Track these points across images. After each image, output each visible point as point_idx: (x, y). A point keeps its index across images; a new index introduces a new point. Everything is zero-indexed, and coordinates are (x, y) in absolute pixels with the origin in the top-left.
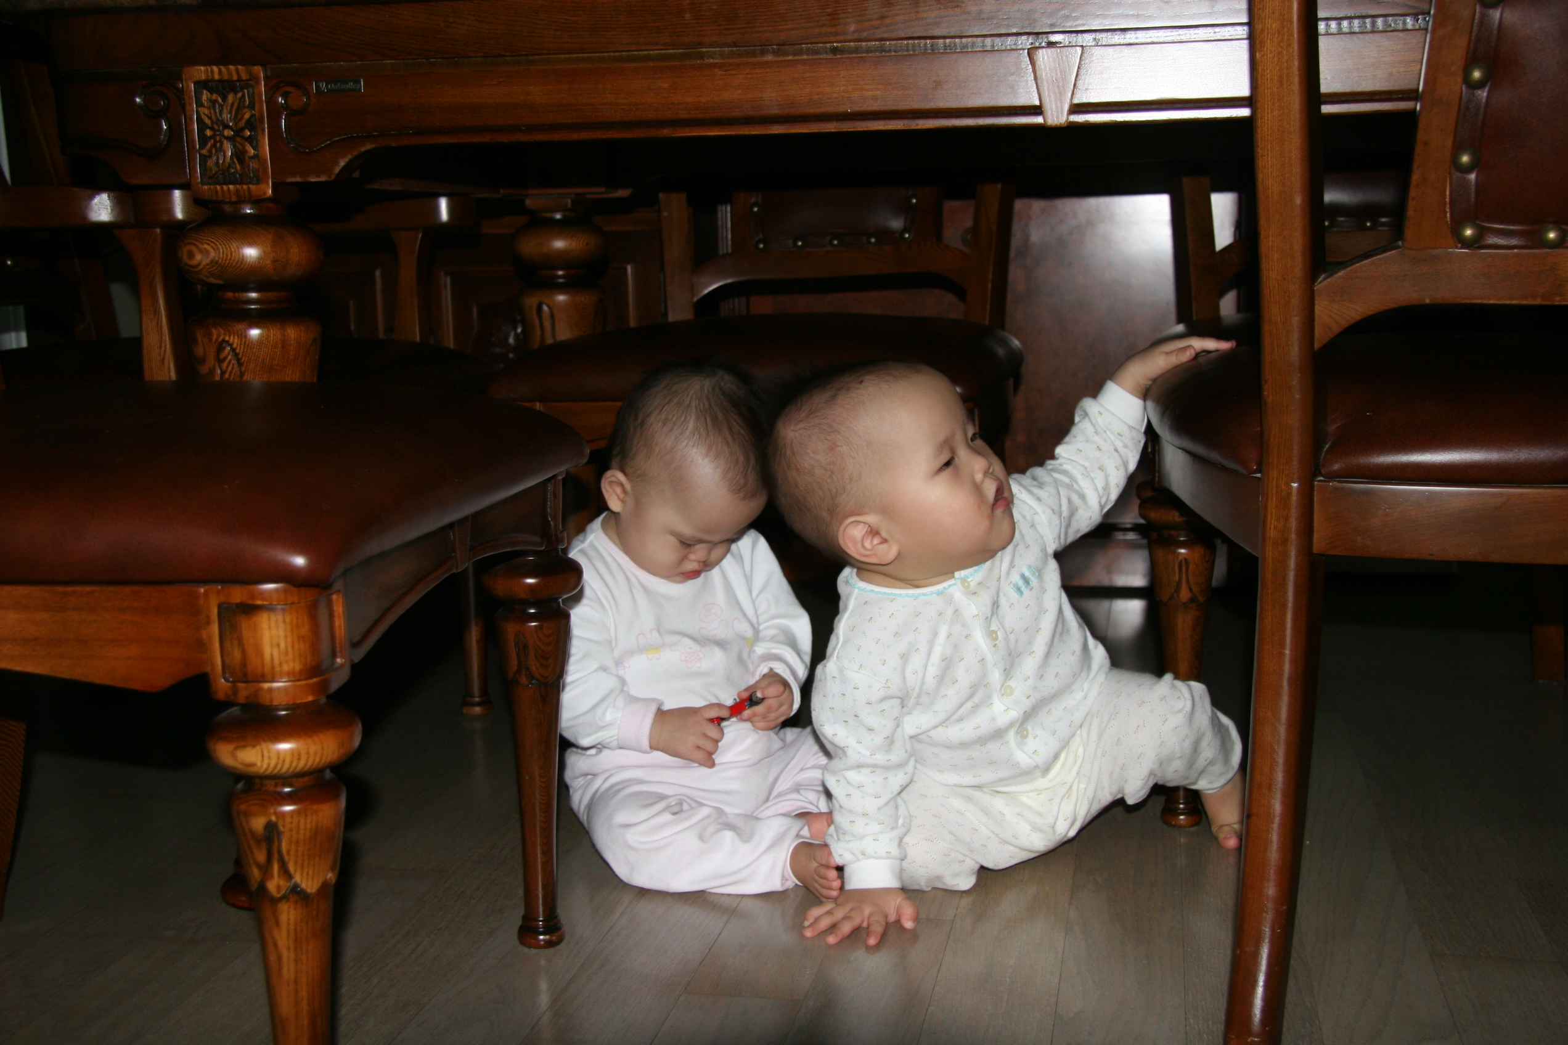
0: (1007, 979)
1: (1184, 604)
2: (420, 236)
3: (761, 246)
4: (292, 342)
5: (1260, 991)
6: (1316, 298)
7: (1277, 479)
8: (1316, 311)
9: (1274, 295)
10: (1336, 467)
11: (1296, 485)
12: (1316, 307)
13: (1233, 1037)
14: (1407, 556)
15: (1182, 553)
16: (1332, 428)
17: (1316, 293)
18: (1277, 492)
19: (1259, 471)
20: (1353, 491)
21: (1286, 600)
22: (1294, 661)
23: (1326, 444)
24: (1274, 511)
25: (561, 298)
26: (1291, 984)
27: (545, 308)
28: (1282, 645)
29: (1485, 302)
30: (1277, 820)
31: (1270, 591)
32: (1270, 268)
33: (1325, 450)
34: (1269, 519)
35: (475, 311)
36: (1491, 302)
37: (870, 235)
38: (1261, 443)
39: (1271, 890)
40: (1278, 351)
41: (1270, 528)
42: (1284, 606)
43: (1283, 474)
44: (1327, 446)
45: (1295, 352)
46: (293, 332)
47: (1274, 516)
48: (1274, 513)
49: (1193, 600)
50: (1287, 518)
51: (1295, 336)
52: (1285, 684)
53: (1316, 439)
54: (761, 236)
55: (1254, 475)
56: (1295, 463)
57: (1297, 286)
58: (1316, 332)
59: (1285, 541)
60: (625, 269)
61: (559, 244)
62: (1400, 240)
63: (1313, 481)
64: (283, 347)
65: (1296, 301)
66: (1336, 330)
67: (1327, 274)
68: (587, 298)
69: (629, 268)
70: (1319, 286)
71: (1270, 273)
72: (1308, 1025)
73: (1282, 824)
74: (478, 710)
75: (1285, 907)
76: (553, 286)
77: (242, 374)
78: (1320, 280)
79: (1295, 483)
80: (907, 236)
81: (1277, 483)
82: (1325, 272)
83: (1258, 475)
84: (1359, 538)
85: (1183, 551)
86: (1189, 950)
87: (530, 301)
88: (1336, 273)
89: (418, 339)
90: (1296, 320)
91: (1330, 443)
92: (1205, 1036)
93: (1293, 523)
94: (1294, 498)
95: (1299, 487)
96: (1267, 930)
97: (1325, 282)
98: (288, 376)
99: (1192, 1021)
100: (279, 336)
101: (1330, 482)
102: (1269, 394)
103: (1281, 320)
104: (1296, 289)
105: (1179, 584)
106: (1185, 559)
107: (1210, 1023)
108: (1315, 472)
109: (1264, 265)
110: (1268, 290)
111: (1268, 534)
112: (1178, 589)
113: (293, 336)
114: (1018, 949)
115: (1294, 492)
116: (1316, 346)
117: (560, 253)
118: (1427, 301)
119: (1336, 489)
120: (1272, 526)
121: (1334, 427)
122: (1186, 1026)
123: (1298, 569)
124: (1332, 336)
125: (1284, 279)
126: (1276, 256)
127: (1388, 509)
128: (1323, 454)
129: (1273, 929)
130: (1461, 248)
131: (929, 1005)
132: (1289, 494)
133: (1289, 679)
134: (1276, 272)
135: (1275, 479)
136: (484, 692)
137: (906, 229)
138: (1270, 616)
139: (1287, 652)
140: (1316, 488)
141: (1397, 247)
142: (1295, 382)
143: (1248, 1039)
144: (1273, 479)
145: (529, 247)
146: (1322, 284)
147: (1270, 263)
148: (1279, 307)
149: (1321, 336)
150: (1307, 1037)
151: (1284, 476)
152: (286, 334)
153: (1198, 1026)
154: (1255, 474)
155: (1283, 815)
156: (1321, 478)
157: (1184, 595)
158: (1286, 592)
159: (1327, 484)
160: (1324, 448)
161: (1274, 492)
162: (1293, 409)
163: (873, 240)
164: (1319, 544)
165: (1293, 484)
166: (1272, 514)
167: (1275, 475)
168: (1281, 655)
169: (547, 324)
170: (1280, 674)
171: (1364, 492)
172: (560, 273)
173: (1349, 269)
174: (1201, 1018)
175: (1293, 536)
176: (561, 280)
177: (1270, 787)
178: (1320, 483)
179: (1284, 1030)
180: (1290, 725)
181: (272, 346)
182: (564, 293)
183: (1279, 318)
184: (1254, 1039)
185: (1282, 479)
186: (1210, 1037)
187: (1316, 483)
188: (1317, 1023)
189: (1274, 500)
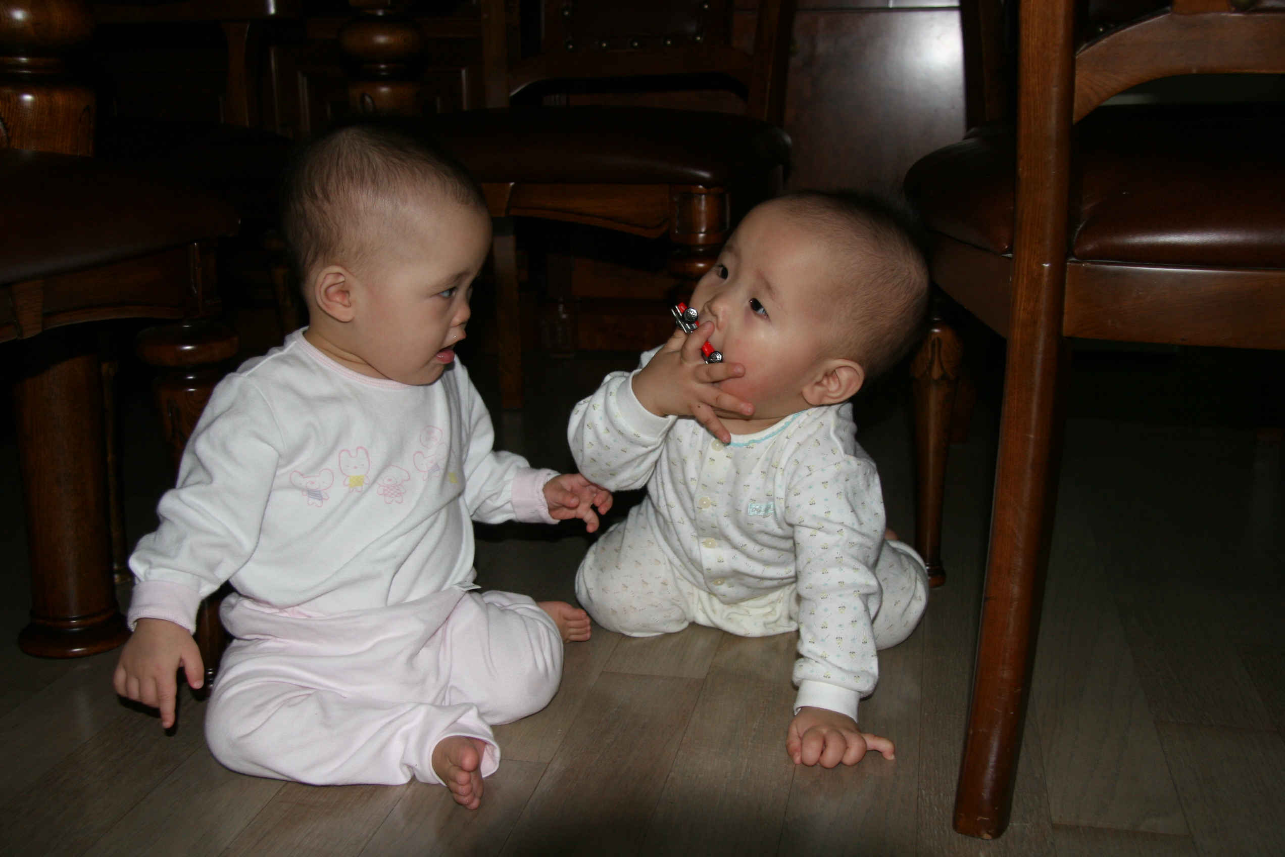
0: (750, 744)
1: (936, 381)
2: (248, 27)
3: (571, 47)
4: (60, 109)
5: (990, 771)
6: (1077, 67)
8: (1077, 82)
9: (1033, 64)
10: (1090, 247)
11: (1047, 265)
12: (1077, 77)
13: (963, 815)
14: (1156, 341)
15: (935, 333)
16: (1087, 207)
17: (1077, 63)
18: (1027, 273)
19: (1010, 250)
20: (1106, 272)
21: (1033, 383)
22: (1038, 445)
23: (1080, 224)
24: (1024, 292)
25: (384, 90)
26: (1023, 753)
27: (368, 100)
28: (1027, 429)
29: (1256, 71)
30: (1015, 604)
31: (1017, 374)
32: (1031, 35)
33: (1079, 229)
34: (1018, 300)
36: (1263, 71)
37: (666, 38)
38: (1013, 221)
39: (1006, 672)
40: (1035, 124)
41: (1020, 310)
42: (1030, 390)
43: (1034, 254)
44: (1081, 226)
45: (1052, 124)
47: (1023, 298)
48: (1024, 295)
49: (943, 377)
50: (1037, 300)
51: (1054, 108)
52: (1029, 471)
53: (1070, 219)
54: (571, 38)
55: (1006, 255)
56: (1048, 242)
57: (1058, 54)
58: (1075, 105)
59: (1034, 322)
60: (460, 73)
61: (382, 39)
62: (1168, 5)
63: (1066, 261)
64: (50, 115)
65: (1056, 70)
66: (1096, 102)
67: (1089, 43)
68: (407, 90)
69: (464, 72)
70: (1081, 54)
71: (1030, 39)
72: (1036, 797)
73: (1019, 608)
75: (1018, 690)
76: (377, 79)
77: (9, 140)
78: (1081, 49)
79: (1046, 263)
80: (699, 38)
81: (1028, 262)
83: (1010, 255)
84: (1110, 321)
85: (936, 331)
86: (926, 714)
87: (355, 92)
88: (1099, 40)
90: (1055, 91)
91: (1084, 222)
92: (936, 809)
93: (1043, 304)
94: (1045, 279)
95: (1050, 267)
96: (1001, 712)
97: (1087, 51)
99: (924, 792)
101: (1082, 263)
102: (1023, 171)
103: (1039, 91)
104: (1056, 56)
105: (932, 362)
106: (938, 339)
107: (942, 794)
108: (1069, 253)
109: (1023, 32)
110: (1028, 59)
111: (1017, 317)
112: (930, 368)
113: (60, 104)
114: (763, 712)
115: (1046, 273)
116: (1075, 119)
117: (381, 47)
118: (1194, 71)
119: (1088, 270)
120: (1022, 308)
122: (918, 798)
123: (1046, 352)
124: (1093, 109)
125: (1045, 46)
126: (1037, 20)
127: (1141, 291)
128: (1076, 234)
129: (1006, 711)
130: (1235, 12)
131: (670, 771)
132: (1040, 274)
133: (1033, 464)
134: (1036, 39)
135: (1027, 259)
137: (697, 33)
138: (1017, 400)
139: (1032, 436)
140: (1068, 269)
141: (1166, 12)
142: (1051, 156)
144: (1024, 259)
145: (353, 41)
146: (1085, 53)
147: (1031, 29)
148: (1038, 78)
149: (1080, 108)
150: (1035, 812)
151: (1036, 256)
152: (53, 101)
153: (930, 798)
154: (1006, 253)
155: (1021, 598)
156: (1074, 259)
157: (936, 373)
158: (1033, 376)
159: (1080, 265)
160: (1077, 227)
161: (1025, 273)
162: (1048, 185)
163: (669, 43)
164: (1068, 328)
165: (1044, 264)
166: (1022, 296)
167: (1027, 255)
168: (1026, 439)
170: (1024, 459)
171: (1118, 274)
172: (383, 66)
173: (1113, 36)
174: (933, 789)
175: (1043, 318)
176: (384, 74)
177: (1009, 570)
178: (1072, 264)
179: (1014, 803)
180: (1032, 509)
182: (385, 85)
183: (1037, 89)
184: (983, 818)
185: (1034, 260)
186: (941, 810)
187: (1068, 264)
188: (1045, 795)
189: (1025, 280)
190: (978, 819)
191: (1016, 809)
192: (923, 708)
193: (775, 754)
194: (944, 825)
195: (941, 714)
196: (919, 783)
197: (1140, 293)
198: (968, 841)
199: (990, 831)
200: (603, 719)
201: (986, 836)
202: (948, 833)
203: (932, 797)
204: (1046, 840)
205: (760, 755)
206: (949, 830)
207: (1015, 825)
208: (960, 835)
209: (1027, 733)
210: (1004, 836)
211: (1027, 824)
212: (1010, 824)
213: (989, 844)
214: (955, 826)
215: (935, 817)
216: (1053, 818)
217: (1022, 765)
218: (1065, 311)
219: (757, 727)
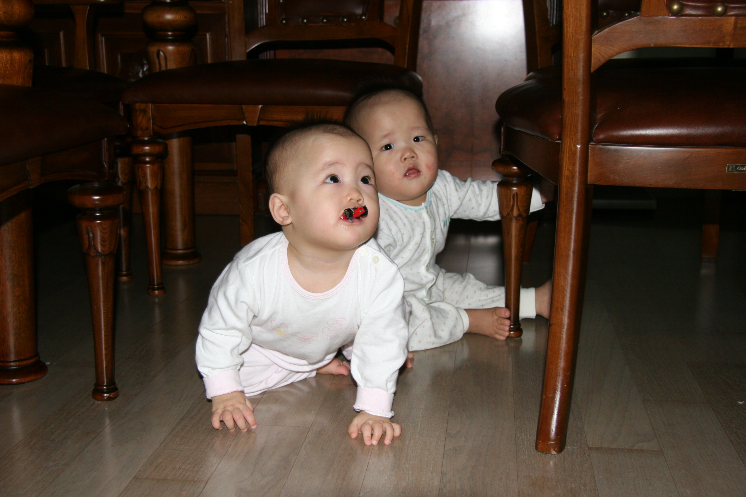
0: (421, 415)
1: (515, 217)
2: (88, 8)
3: (284, 22)
4: (17, 61)
5: (555, 417)
6: (593, 43)
7: (569, 144)
8: (593, 51)
9: (570, 41)
10: (601, 137)
12: (593, 48)
13: (541, 441)
14: (638, 185)
15: (514, 190)
16: (599, 116)
17: (593, 41)
18: (569, 151)
19: (559, 139)
20: (609, 150)
21: (573, 209)
22: (576, 241)
23: (596, 125)
24: (567, 160)
25: (170, 48)
26: (571, 416)
27: (162, 53)
28: (570, 233)
29: (683, 46)
30: (565, 327)
31: (564, 204)
32: (569, 27)
33: (595, 128)
34: (564, 165)
35: (119, 57)
36: (686, 46)
37: (344, 17)
38: (561, 124)
39: (562, 364)
40: (572, 73)
41: (565, 170)
42: (572, 212)
43: (572, 141)
44: (596, 126)
45: (580, 73)
46: (17, 55)
47: (567, 164)
48: (567, 162)
49: (520, 215)
50: (574, 165)
51: (581, 64)
52: (571, 254)
53: (590, 122)
54: (284, 16)
56: (579, 134)
57: (583, 36)
58: (592, 63)
59: (573, 177)
60: (206, 35)
61: (169, 17)
62: (639, 12)
63: (589, 144)
64: (11, 64)
65: (582, 45)
66: (603, 61)
67: (598, 31)
68: (185, 48)
69: (208, 36)
70: (595, 36)
71: (569, 29)
72: (579, 436)
73: (568, 329)
74: (125, 279)
75: (569, 373)
76: (166, 41)
78: (595, 33)
79: (579, 145)
80: (364, 18)
81: (569, 145)
82: (598, 29)
83: (559, 142)
84: (612, 175)
85: (515, 189)
86: (517, 399)
87: (153, 49)
88: (604, 29)
89: (88, 69)
90: (582, 55)
91: (598, 124)
92: (526, 442)
93: (577, 167)
94: (578, 153)
95: (581, 148)
96: (559, 385)
97: (598, 35)
98: (15, 81)
99: (518, 435)
100: (9, 57)
101: (597, 145)
102: (566, 97)
103: (573, 55)
104: (582, 37)
105: (513, 207)
106: (516, 193)
107: (528, 436)
108: (590, 139)
109: (565, 25)
110: (567, 39)
111: (564, 174)
112: (512, 210)
113: (17, 58)
115: (579, 150)
116: (592, 70)
117: (169, 22)
118: (652, 45)
119: (601, 149)
120: (566, 169)
121: (600, 116)
123: (579, 192)
124: (601, 65)
125: (576, 32)
126: (572, 19)
128: (594, 130)
129: (562, 385)
130: (671, 16)
132: (576, 151)
133: (574, 252)
134: (572, 29)
135: (568, 143)
136: (128, 269)
137: (363, 14)
138: (564, 218)
140: (590, 148)
141: (637, 15)
142: (580, 90)
143: (548, 442)
144: (567, 143)
145: (152, 17)
147: (569, 24)
148: (573, 49)
149: (595, 64)
150: (579, 442)
151: (573, 142)
152: (13, 56)
153: (522, 437)
154: (558, 141)
155: (569, 324)
156: (593, 143)
157: (515, 213)
158: (573, 205)
159: (595, 146)
160: (594, 127)
162: (579, 104)
163: (345, 20)
164: (591, 179)
166: (566, 163)
167: (568, 141)
168: (570, 238)
169: (163, 62)
170: (568, 249)
171: (616, 150)
172: (170, 33)
173: (611, 27)
174: (523, 433)
175: (577, 174)
176: (170, 38)
177: (562, 309)
178: (592, 146)
179: (567, 438)
180: (573, 276)
181: (5, 63)
182: (172, 45)
183: (573, 54)
184: (552, 443)
185: (572, 144)
186: (528, 443)
187: (590, 145)
188: (584, 434)
189: (568, 154)
190: (549, 443)
191: (569, 441)
192: (515, 397)
193: (435, 420)
194: (530, 449)
195: (525, 399)
196: (515, 431)
197: (628, 160)
198: (544, 456)
199: (555, 449)
200: (336, 406)
201: (554, 452)
202: (533, 452)
203: (523, 437)
204: (585, 454)
205: (427, 420)
206: (533, 451)
207: (568, 448)
208: (539, 453)
209: (573, 406)
210: (563, 453)
211: (575, 447)
212: (566, 448)
213: (555, 457)
214: (537, 448)
215: (525, 445)
216: (589, 444)
217: (571, 421)
218: (589, 170)
219: (423, 408)
